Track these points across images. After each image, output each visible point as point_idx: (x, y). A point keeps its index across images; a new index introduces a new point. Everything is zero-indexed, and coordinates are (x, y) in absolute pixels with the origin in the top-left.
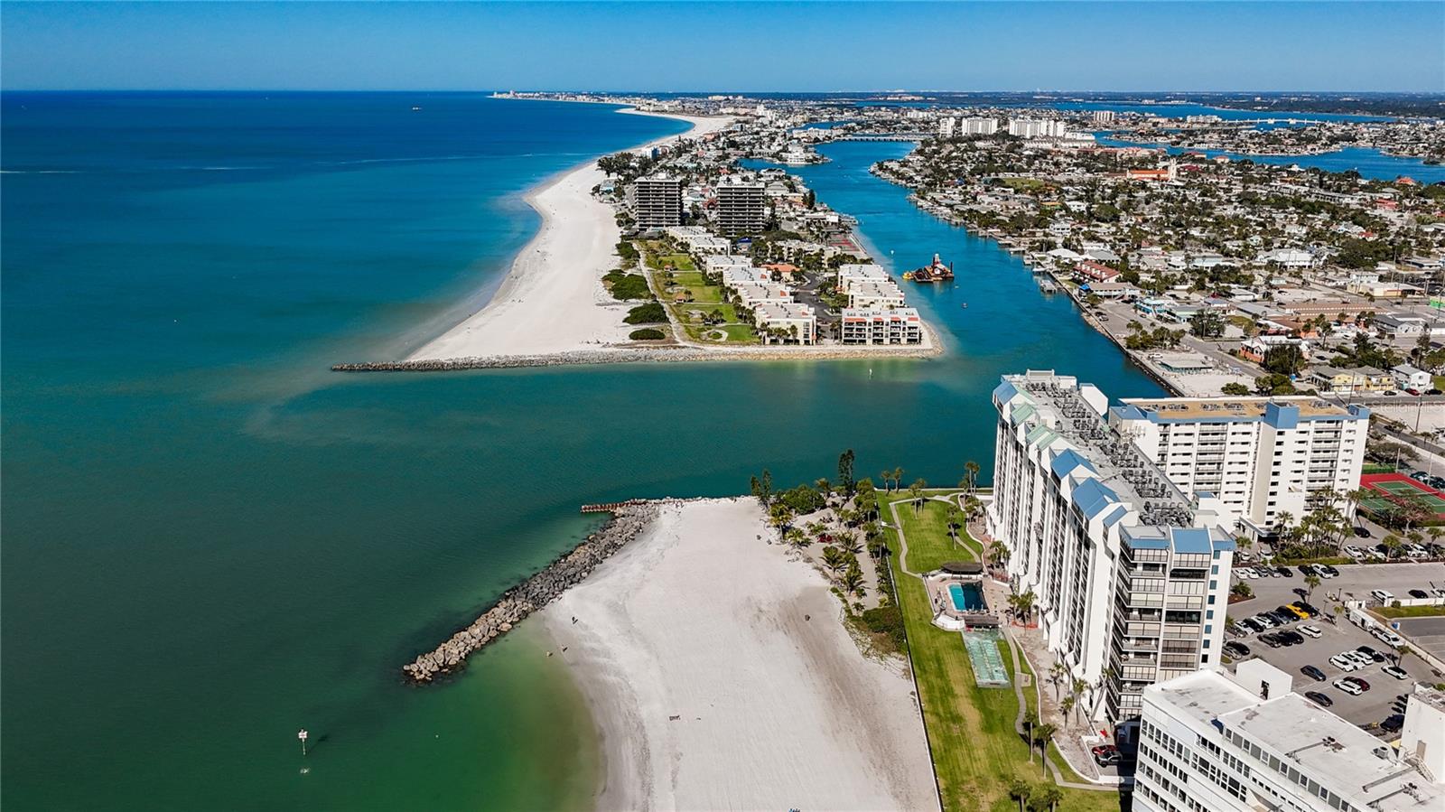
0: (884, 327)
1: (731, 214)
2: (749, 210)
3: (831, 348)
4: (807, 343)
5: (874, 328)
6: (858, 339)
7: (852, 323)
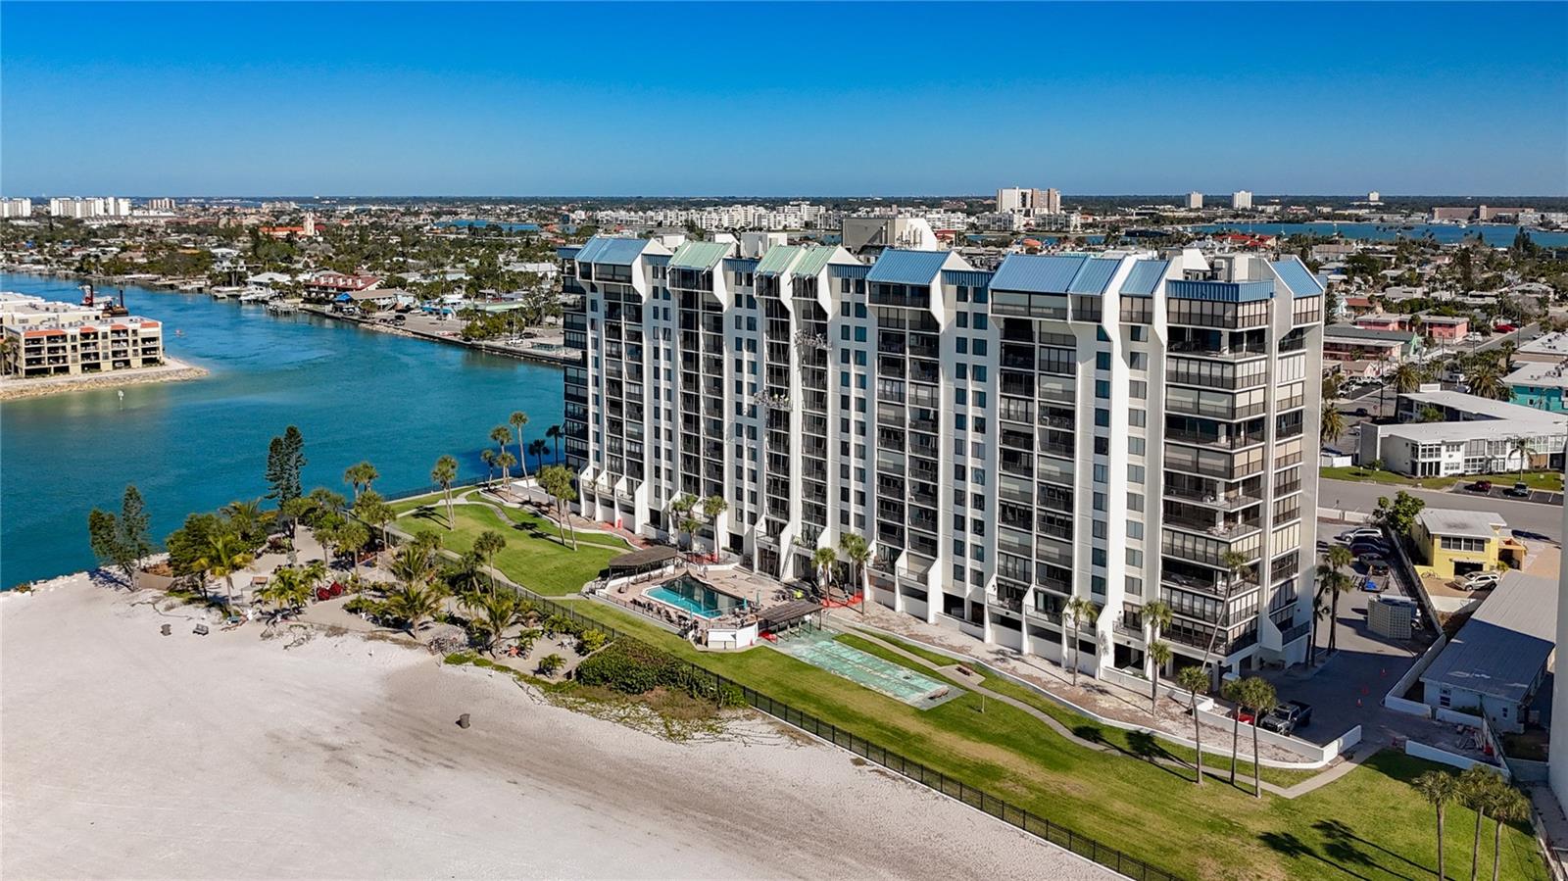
0: (100, 341)
5: (82, 345)
6: (52, 366)
7: (38, 341)
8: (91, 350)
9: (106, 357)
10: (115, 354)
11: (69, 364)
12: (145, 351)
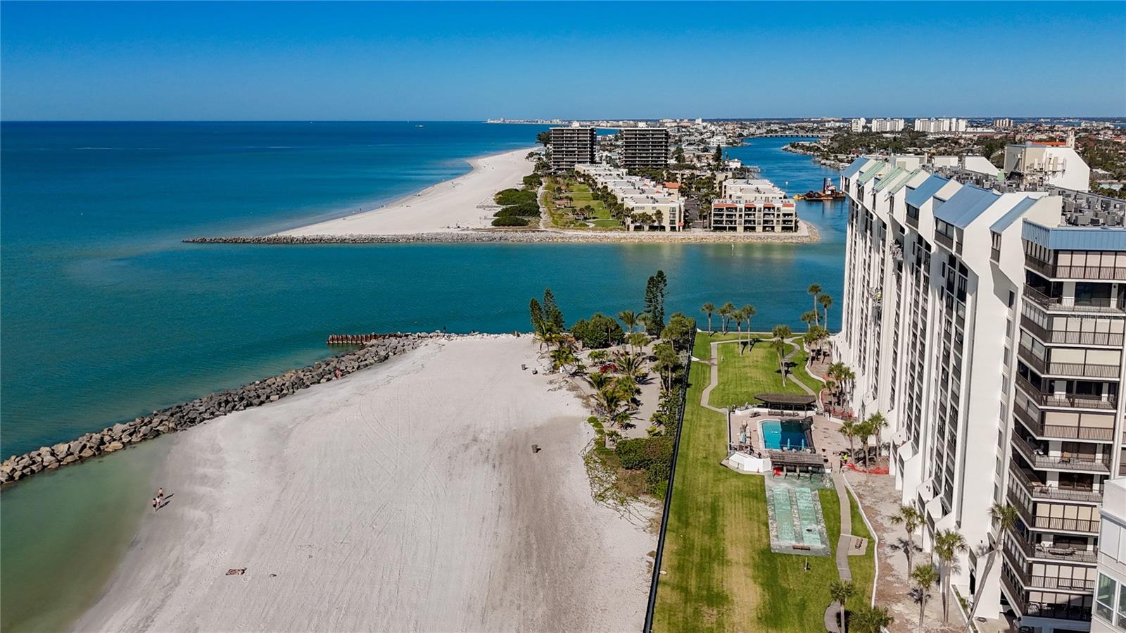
0: (757, 213)
1: (636, 154)
2: (652, 150)
3: (698, 234)
4: (673, 229)
5: (746, 215)
6: (728, 226)
7: (722, 209)
8: (752, 218)
9: (760, 224)
10: (765, 222)
11: (737, 225)
12: (784, 222)
